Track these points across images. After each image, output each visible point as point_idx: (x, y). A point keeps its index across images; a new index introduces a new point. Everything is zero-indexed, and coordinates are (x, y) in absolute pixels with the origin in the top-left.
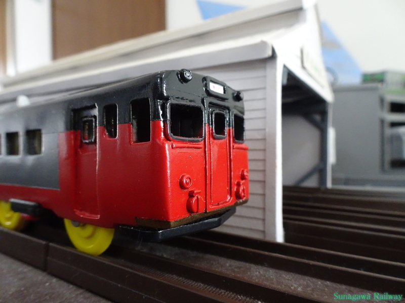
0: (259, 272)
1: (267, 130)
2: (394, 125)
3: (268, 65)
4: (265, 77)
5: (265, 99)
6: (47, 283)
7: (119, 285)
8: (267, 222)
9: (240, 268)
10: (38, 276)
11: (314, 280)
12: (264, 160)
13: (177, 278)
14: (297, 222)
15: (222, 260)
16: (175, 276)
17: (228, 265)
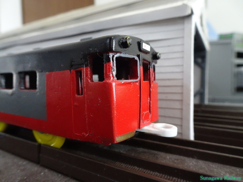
0: (193, 163)
2: (239, 66)
3: (186, 22)
4: (183, 29)
5: (183, 45)
6: (42, 173)
7: (98, 175)
9: (178, 160)
10: (34, 168)
11: (234, 168)
12: (182, 86)
13: (138, 169)
14: (202, 127)
15: (162, 154)
16: (136, 168)
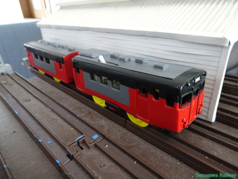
1: (217, 77)
8: (209, 113)
12: (213, 89)
17: (193, 136)
